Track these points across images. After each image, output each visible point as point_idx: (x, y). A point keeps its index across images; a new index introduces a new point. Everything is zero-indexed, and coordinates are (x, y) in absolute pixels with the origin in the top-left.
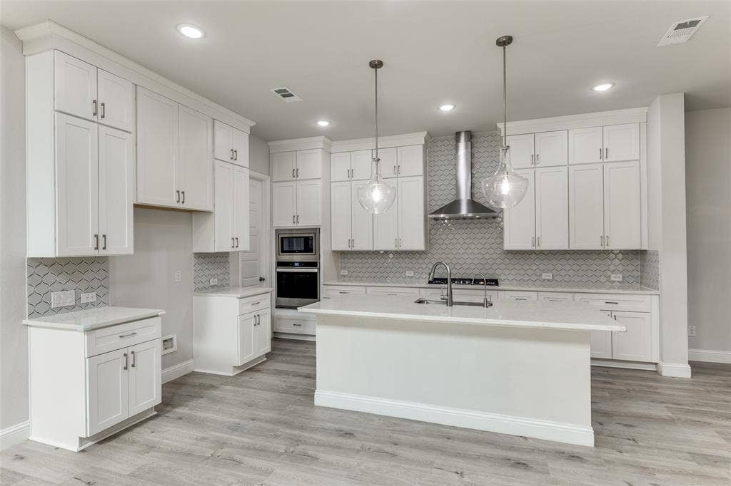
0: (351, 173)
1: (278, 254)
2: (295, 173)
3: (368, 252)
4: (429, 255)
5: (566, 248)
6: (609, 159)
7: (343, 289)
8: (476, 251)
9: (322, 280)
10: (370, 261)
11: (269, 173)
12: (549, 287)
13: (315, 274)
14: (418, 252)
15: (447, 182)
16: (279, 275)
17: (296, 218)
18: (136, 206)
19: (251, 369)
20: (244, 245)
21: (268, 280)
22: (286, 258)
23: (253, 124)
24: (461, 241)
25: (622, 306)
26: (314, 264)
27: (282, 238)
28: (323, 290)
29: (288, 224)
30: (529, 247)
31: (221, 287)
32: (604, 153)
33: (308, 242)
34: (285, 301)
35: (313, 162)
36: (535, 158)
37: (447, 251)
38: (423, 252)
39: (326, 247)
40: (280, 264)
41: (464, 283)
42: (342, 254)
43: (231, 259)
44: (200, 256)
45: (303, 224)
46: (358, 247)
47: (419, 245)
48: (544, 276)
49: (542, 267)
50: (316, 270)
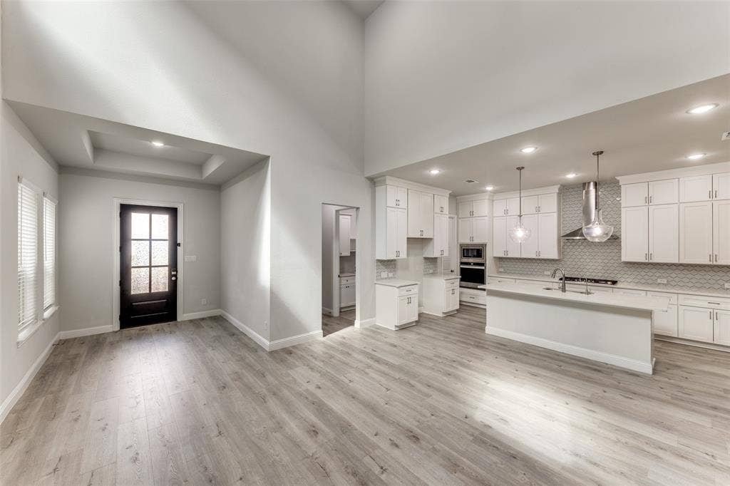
0: (506, 212)
1: (461, 258)
2: (472, 213)
3: (517, 259)
4: (562, 263)
5: (676, 261)
6: (717, 198)
7: (499, 279)
8: (600, 261)
9: (487, 273)
10: (518, 264)
11: (457, 214)
12: (663, 288)
13: (483, 270)
14: (553, 260)
15: (576, 215)
16: (462, 269)
17: (472, 238)
18: (408, 238)
19: (449, 315)
20: (446, 254)
21: (455, 271)
22: (465, 260)
23: (451, 192)
24: (587, 254)
25: (722, 306)
26: (482, 265)
27: (464, 249)
28: (487, 279)
29: (467, 241)
30: (643, 260)
31: (434, 274)
32: (713, 194)
33: (479, 252)
34: (464, 284)
35: (483, 208)
36: (648, 200)
37: (576, 260)
38: (557, 260)
39: (490, 254)
40: (462, 263)
42: (500, 260)
43: (438, 261)
44: (426, 258)
45: (477, 241)
46: (510, 255)
47: (554, 255)
48: (659, 281)
49: (658, 275)
50: (483, 268)
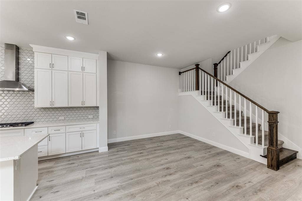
5: (67, 106)
6: (85, 71)
25: (86, 129)
32: (83, 68)
36: (52, 65)
41: (7, 126)
49: (59, 114)
